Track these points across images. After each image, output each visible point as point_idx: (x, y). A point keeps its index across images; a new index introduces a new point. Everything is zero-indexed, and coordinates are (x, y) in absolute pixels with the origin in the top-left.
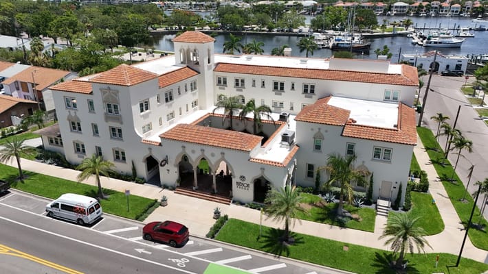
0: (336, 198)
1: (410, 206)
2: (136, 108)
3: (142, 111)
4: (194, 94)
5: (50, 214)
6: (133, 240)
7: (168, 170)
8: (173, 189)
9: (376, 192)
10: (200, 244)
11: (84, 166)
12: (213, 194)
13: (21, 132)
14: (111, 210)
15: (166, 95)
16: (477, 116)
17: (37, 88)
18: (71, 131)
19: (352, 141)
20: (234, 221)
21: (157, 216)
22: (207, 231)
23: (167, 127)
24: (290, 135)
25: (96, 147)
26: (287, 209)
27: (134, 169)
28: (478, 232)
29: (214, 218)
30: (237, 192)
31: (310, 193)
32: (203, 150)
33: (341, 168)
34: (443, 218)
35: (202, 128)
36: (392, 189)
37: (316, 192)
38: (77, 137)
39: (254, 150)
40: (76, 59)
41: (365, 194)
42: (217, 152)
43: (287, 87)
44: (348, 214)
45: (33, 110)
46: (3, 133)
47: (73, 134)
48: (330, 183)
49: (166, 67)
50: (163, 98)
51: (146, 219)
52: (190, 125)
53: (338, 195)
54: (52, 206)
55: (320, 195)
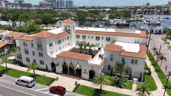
0: (118, 77)
1: (145, 80)
2: (48, 46)
3: (50, 47)
4: (68, 41)
5: (17, 84)
6: (46, 93)
7: (59, 68)
8: (60, 74)
9: (132, 75)
10: (70, 94)
11: (29, 66)
12: (75, 76)
13: (8, 54)
14: (39, 82)
15: (59, 41)
16: (167, 48)
17: (14, 39)
19: (124, 57)
20: (82, 86)
21: (55, 84)
22: (73, 89)
23: (59, 52)
24: (102, 55)
25: (34, 59)
26: (101, 81)
27: (47, 67)
28: (169, 90)
29: (75, 85)
30: (83, 75)
31: (109, 75)
32: (71, 60)
33: (120, 66)
34: (157, 85)
35: (71, 53)
36: (138, 74)
37: (111, 75)
38: (27, 56)
39: (89, 60)
40: (28, 29)
41: (128, 76)
42: (76, 61)
43: (101, 38)
44: (123, 83)
45: (12, 47)
46: (1, 55)
47: (25, 55)
48: (116, 72)
49: (59, 32)
50: (57, 42)
51: (51, 85)
52: (67, 51)
53: (119, 76)
54: (17, 81)
55: (113, 76)
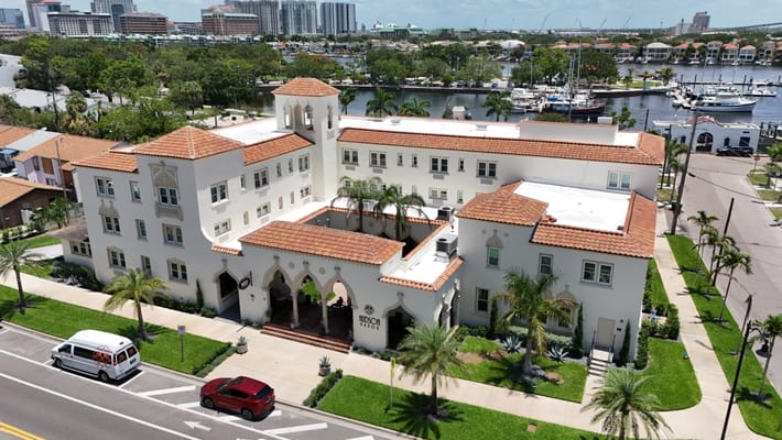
0: (523, 346)
1: (645, 361)
2: (204, 196)
3: (214, 200)
4: (305, 176)
5: (57, 363)
6: (184, 407)
7: (252, 296)
8: (259, 326)
9: (588, 337)
10: (292, 416)
11: (115, 287)
12: (322, 335)
13: (34, 235)
14: (156, 358)
15: (257, 176)
17: (65, 167)
18: (105, 231)
19: (547, 251)
20: (352, 379)
21: (228, 369)
22: (306, 394)
23: (256, 224)
24: (449, 241)
25: (142, 257)
26: (434, 359)
27: (200, 294)
28: (757, 407)
29: (320, 375)
30: (361, 332)
31: (482, 336)
32: (306, 263)
33: (529, 293)
34: (700, 382)
35: (307, 228)
36: (616, 332)
37: (491, 335)
38: (112, 241)
39: (387, 263)
40: (131, 123)
41: (569, 339)
42: (329, 266)
43: (453, 166)
44: (542, 373)
45: (54, 201)
46: (6, 236)
47: (106, 236)
48: (509, 319)
49: (262, 134)
50: (251, 181)
51: (210, 374)
52: (295, 224)
53: (526, 341)
54: (60, 350)
55: (498, 340)
